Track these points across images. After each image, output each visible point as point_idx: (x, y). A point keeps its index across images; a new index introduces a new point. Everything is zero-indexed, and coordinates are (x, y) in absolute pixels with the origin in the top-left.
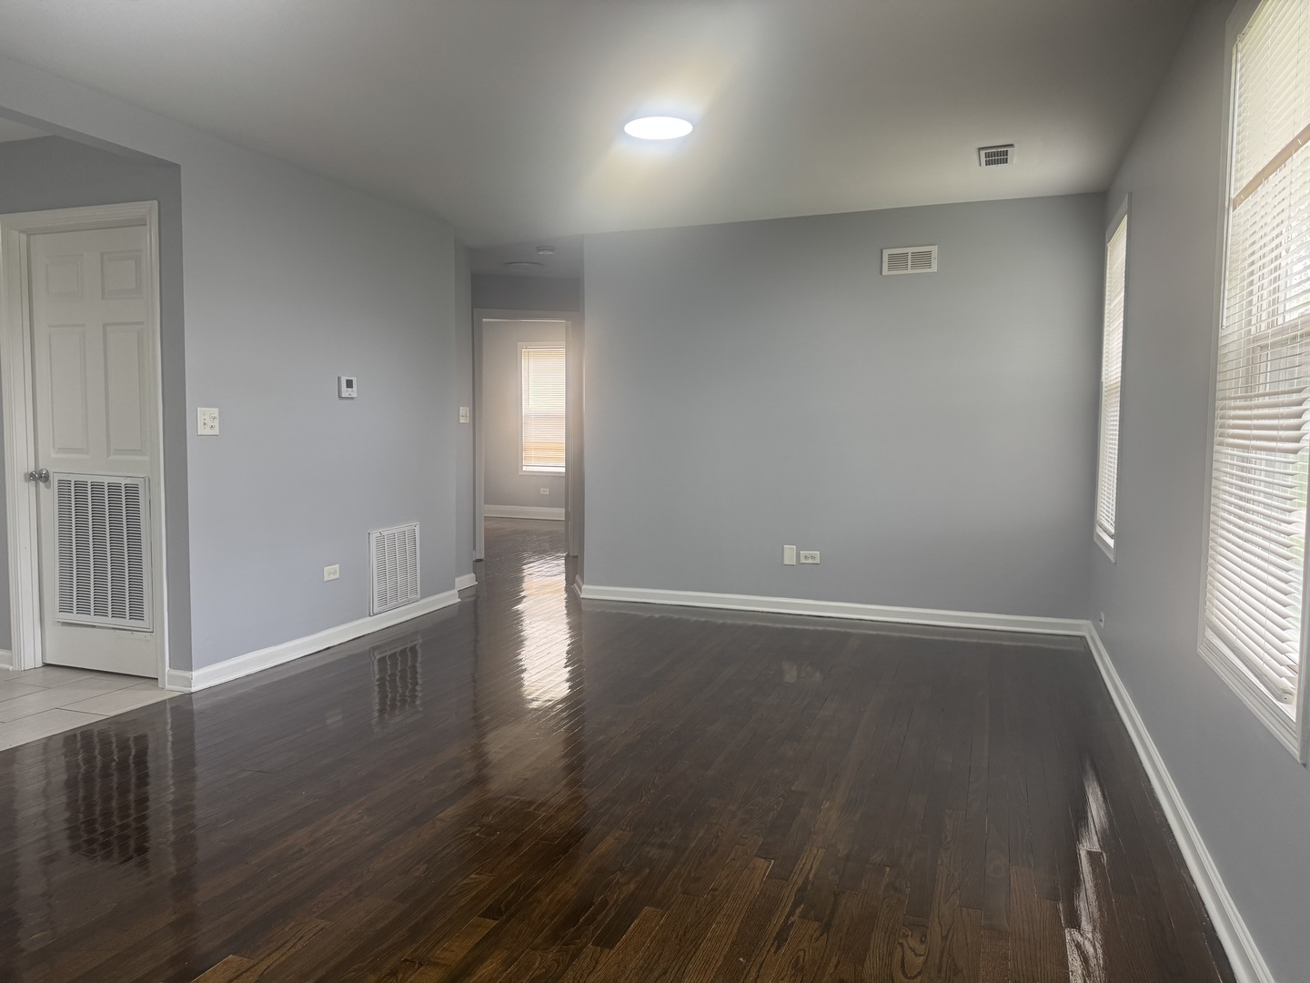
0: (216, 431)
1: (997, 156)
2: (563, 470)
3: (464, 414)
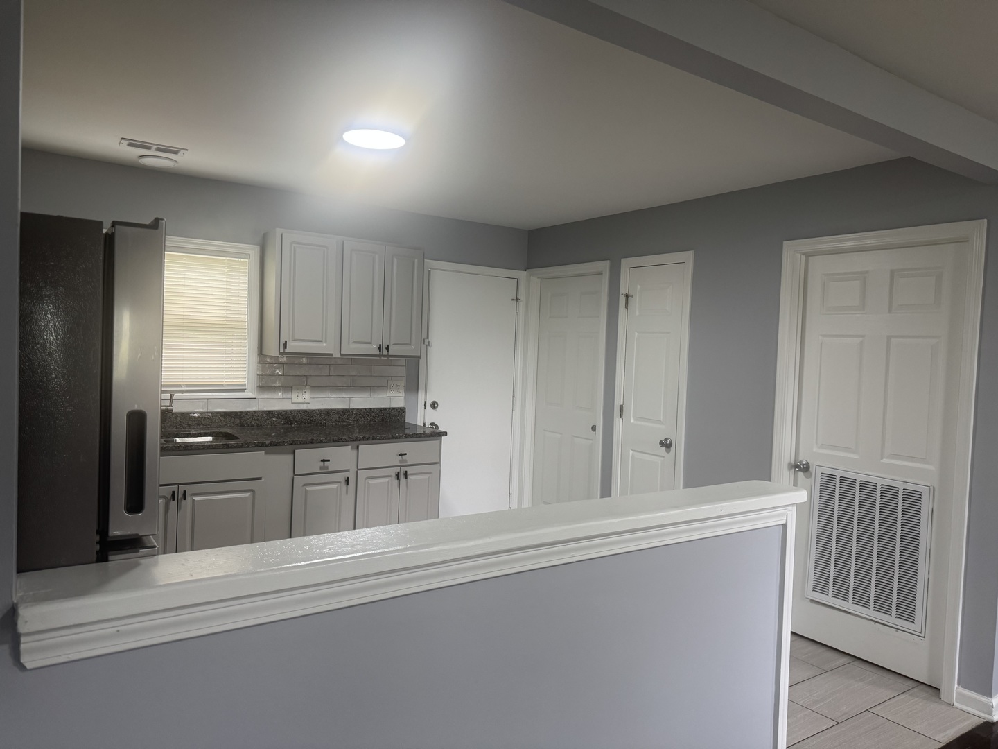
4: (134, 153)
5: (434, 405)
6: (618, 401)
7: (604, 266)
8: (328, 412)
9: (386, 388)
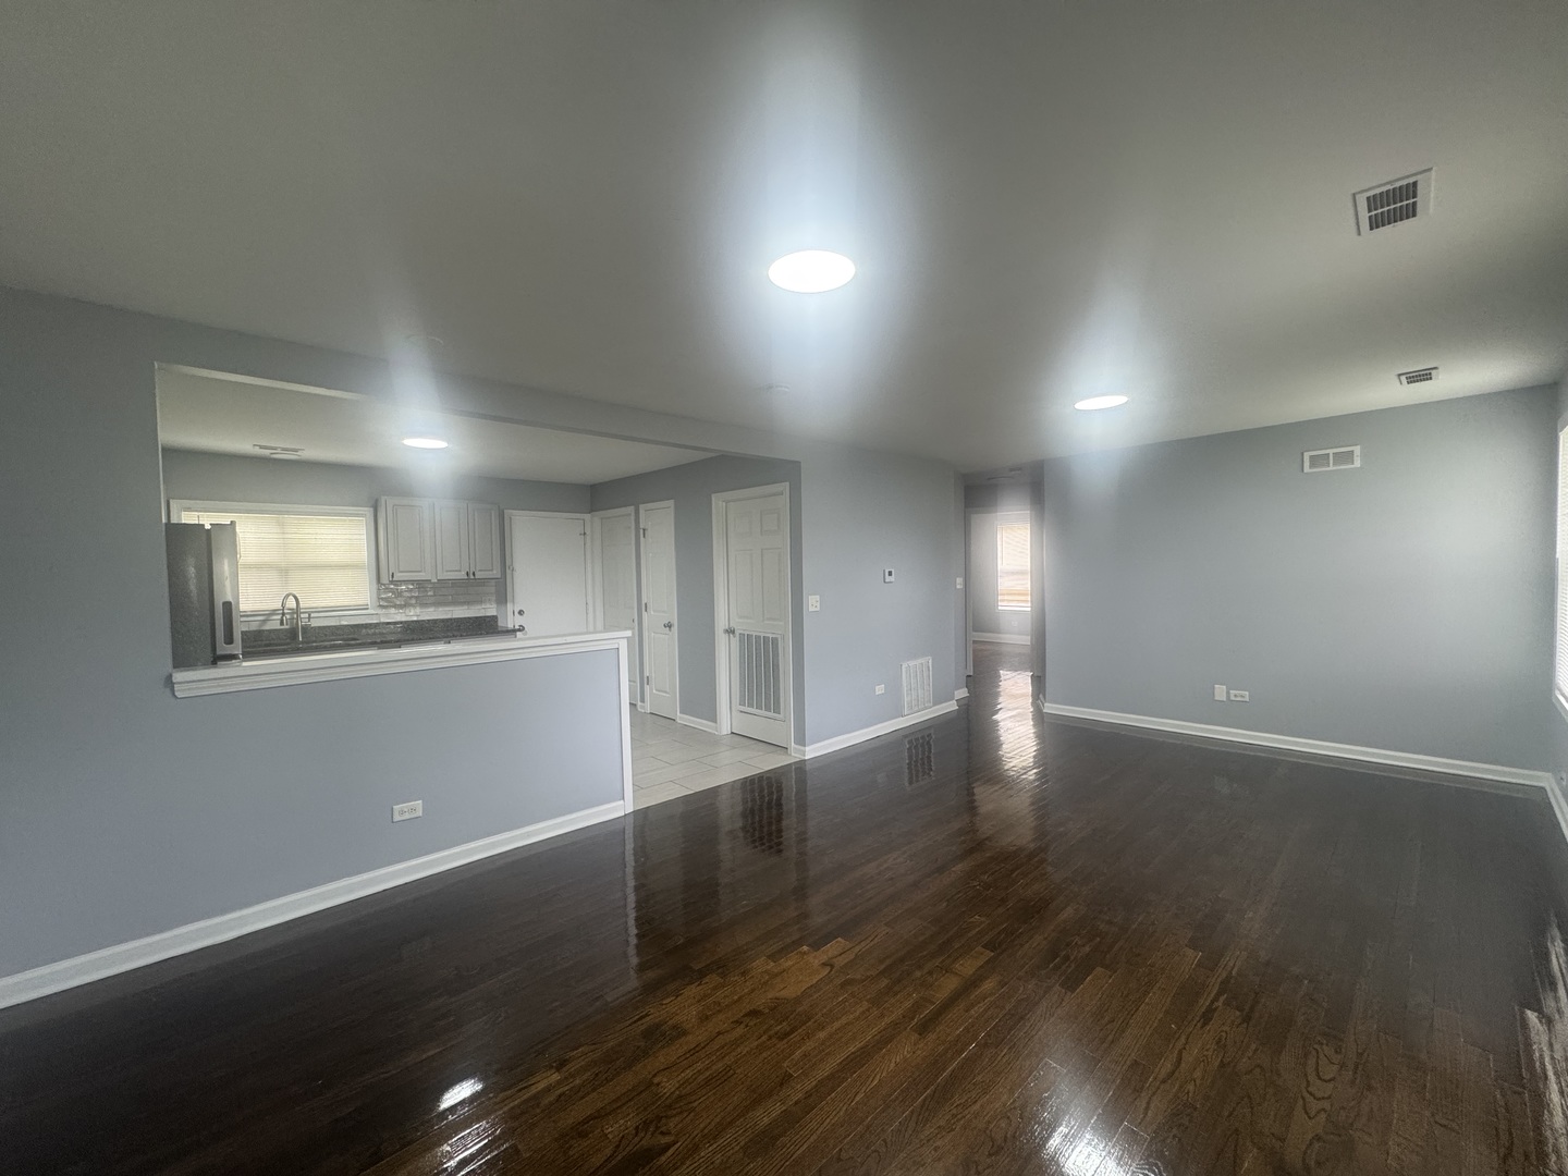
0: (818, 609)
1: (1424, 376)
2: (1029, 609)
3: (959, 581)
4: (267, 452)
5: (521, 612)
6: (644, 600)
7: (631, 509)
8: (435, 621)
9: (481, 602)
